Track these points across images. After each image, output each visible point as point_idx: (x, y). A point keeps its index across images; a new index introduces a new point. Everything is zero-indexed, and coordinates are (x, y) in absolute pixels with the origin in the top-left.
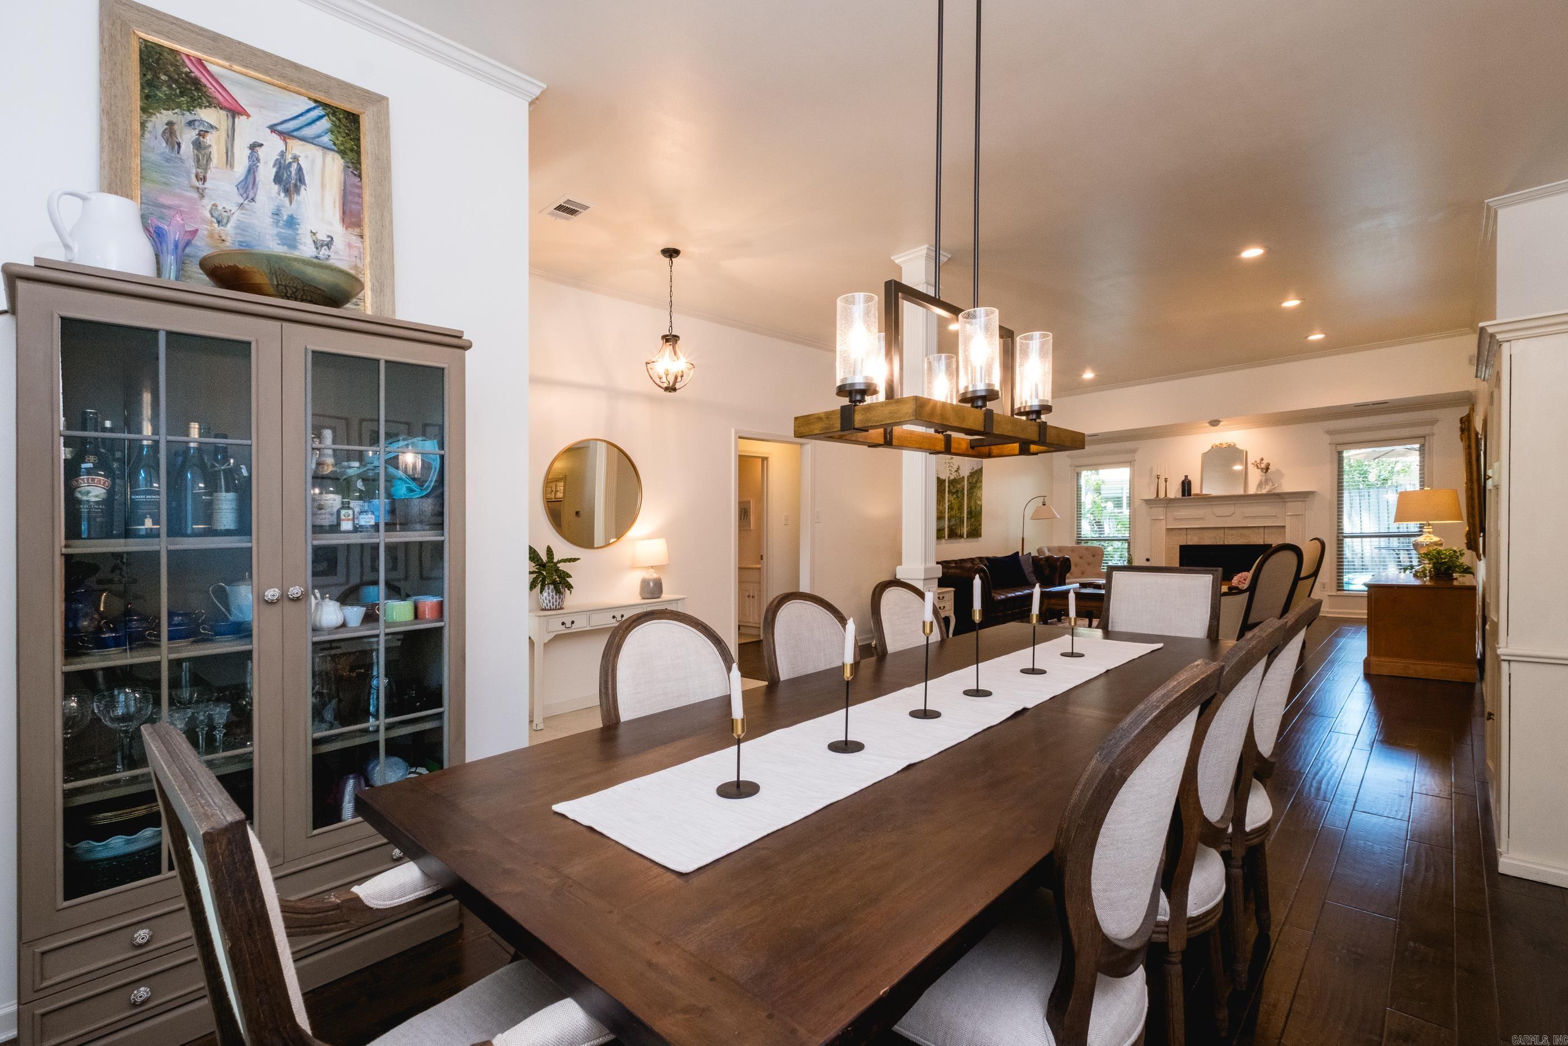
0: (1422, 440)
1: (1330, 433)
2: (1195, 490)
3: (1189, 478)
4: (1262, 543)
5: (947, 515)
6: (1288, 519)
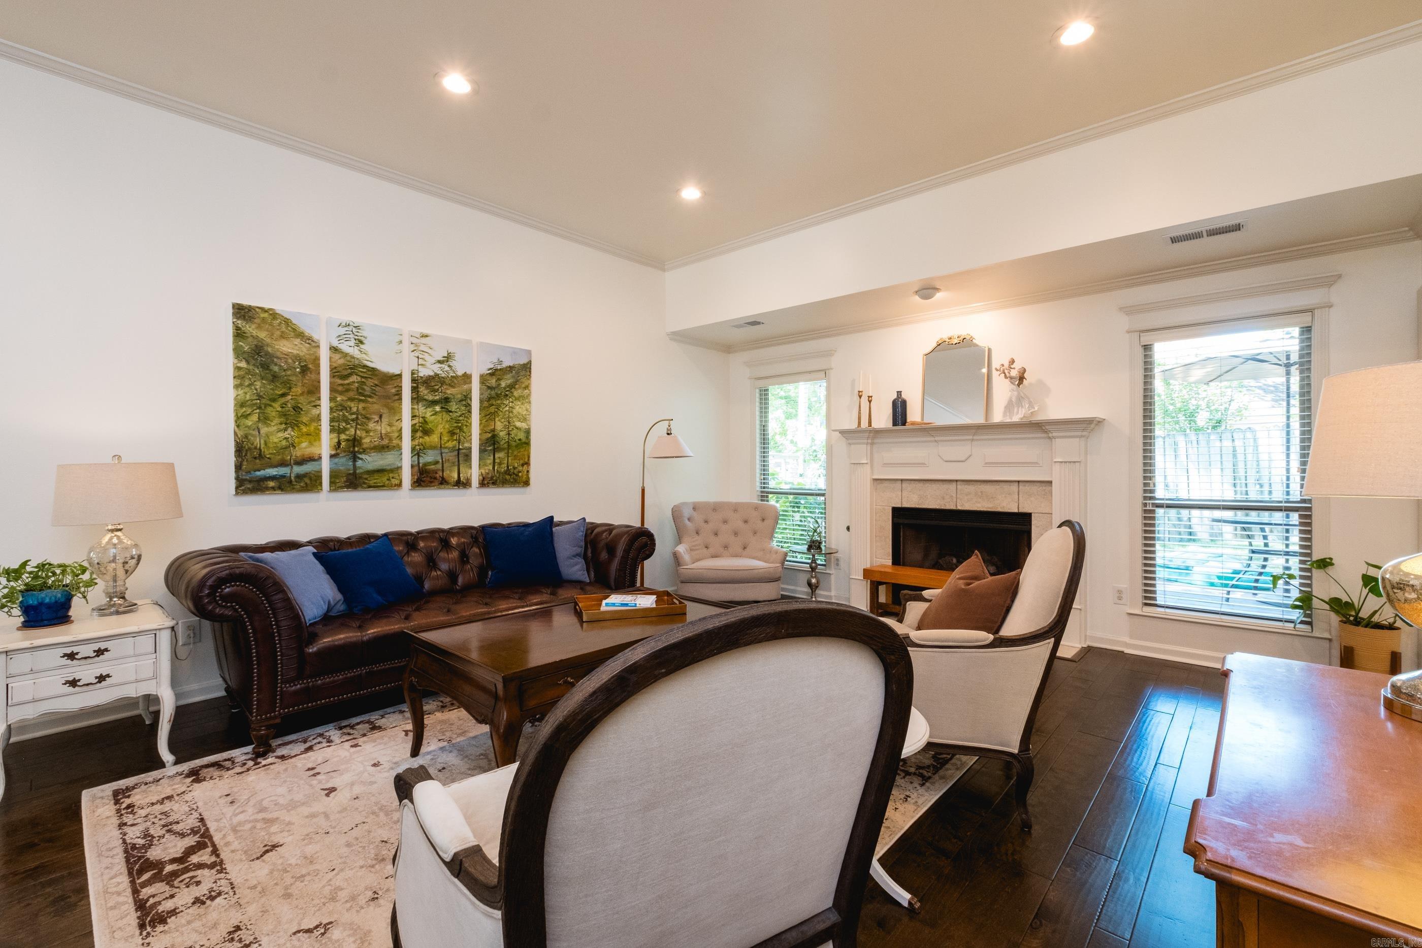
0: (1306, 319)
1: (1129, 310)
3: (904, 396)
4: (1016, 511)
5: (407, 444)
6: (1056, 468)
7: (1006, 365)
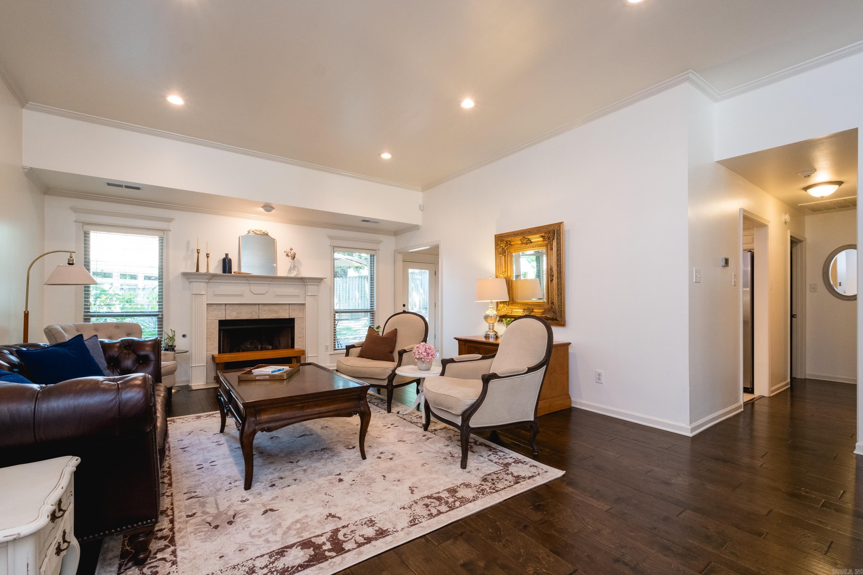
0: (374, 252)
2: (235, 269)
6: (308, 298)
7: (289, 250)
